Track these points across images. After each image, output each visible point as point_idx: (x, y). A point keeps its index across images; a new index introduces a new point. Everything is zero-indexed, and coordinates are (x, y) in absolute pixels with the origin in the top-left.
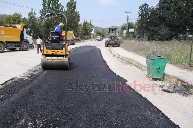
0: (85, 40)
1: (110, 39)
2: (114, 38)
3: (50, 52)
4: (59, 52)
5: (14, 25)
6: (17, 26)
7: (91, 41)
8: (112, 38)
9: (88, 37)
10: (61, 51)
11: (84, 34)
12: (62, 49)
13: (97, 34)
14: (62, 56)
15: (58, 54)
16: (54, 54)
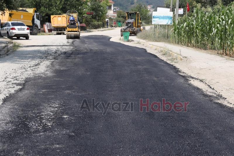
0: (94, 29)
1: (126, 27)
2: (131, 26)
3: (70, 30)
4: (75, 30)
5: (24, 9)
6: (28, 10)
7: (105, 30)
8: (129, 25)
9: (100, 23)
10: (76, 29)
11: (93, 18)
12: (76, 28)
13: (119, 17)
14: (76, 31)
15: (74, 30)
16: (72, 30)
